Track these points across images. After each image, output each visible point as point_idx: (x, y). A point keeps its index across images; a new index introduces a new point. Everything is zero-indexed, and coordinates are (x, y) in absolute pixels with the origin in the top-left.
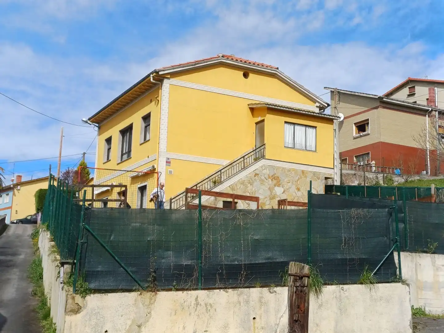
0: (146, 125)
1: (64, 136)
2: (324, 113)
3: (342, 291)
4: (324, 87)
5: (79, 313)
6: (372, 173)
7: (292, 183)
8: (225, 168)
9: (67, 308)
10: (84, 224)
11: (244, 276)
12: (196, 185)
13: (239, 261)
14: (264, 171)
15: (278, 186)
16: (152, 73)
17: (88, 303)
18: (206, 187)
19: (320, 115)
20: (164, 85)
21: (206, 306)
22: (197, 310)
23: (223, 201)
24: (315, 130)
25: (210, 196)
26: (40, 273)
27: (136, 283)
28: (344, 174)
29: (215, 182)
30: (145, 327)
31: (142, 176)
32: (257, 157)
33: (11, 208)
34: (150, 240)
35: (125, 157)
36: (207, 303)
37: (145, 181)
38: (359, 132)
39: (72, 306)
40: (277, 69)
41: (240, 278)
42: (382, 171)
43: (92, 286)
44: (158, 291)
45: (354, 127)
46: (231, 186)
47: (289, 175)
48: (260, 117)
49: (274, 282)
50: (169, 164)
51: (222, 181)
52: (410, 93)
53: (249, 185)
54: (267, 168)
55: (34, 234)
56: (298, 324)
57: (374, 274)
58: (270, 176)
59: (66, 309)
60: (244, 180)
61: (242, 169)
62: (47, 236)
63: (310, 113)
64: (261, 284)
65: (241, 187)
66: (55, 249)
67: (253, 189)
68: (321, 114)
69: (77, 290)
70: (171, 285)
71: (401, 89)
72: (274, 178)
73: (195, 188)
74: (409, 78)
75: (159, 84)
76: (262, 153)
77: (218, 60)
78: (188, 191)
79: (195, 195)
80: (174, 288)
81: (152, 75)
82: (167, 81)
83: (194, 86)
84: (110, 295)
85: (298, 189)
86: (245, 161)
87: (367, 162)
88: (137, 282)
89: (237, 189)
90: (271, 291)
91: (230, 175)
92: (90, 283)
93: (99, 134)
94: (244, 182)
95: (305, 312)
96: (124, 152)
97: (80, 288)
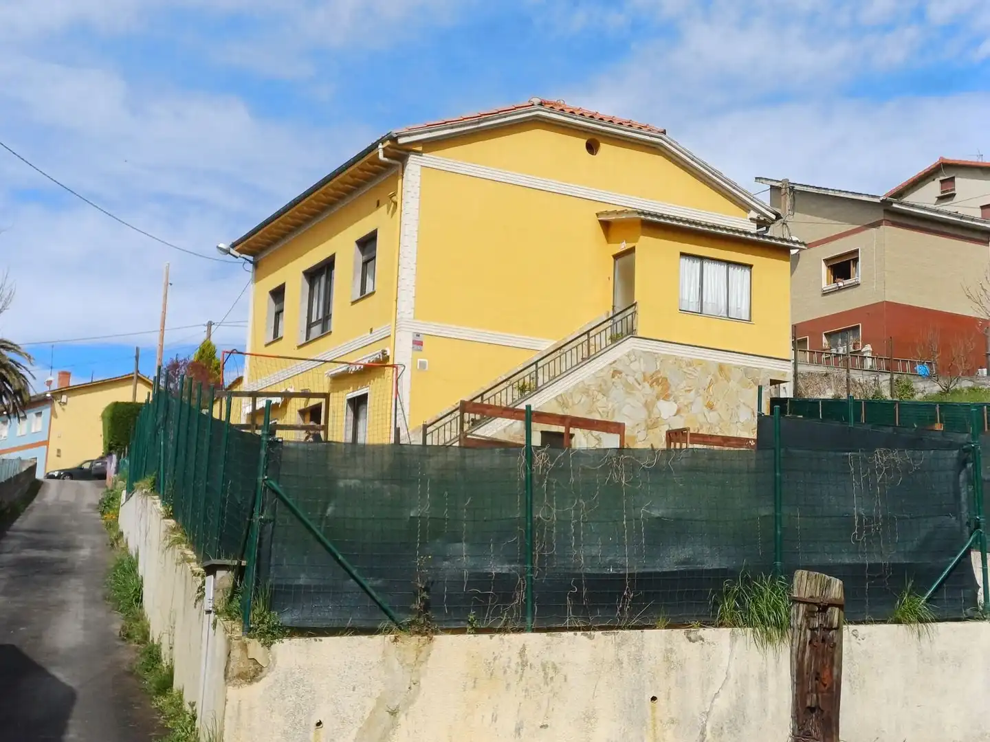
0: (365, 258)
1: (171, 284)
2: (768, 234)
3: (854, 638)
4: (756, 178)
5: (257, 681)
6: (865, 373)
7: (697, 392)
8: (546, 356)
9: (230, 670)
10: (266, 477)
11: (630, 600)
12: (482, 395)
13: (617, 567)
14: (634, 366)
15: (663, 399)
16: (382, 141)
17: (279, 659)
18: (504, 399)
19: (761, 239)
20: (410, 168)
21: (544, 670)
22: (523, 679)
23: (542, 432)
24: (747, 272)
25: (514, 420)
26: (136, 590)
27: (383, 614)
28: (802, 374)
29: (522, 389)
30: (406, 715)
31: (357, 373)
32: (619, 331)
33: (46, 443)
34: (415, 515)
35: (316, 330)
36: (547, 663)
37: (364, 385)
38: (834, 279)
39: (242, 666)
40: (662, 132)
41: (621, 606)
42: (887, 369)
43: (286, 619)
44: (436, 633)
45: (824, 269)
46: (559, 399)
47: (690, 374)
48: (624, 243)
49: (697, 616)
50: (419, 347)
51: (539, 385)
52: (942, 193)
53: (600, 396)
54: (641, 357)
55: (105, 502)
56: (817, 717)
57: (928, 601)
58: (648, 375)
59: (226, 670)
60: (589, 385)
61: (583, 359)
62: (154, 506)
63: (737, 234)
64: (667, 620)
65: (582, 401)
66: (178, 535)
67: (610, 405)
68: (764, 237)
69: (251, 629)
70: (464, 620)
71: (923, 183)
72: (657, 380)
73: (478, 401)
74: (941, 158)
75: (398, 165)
76: (630, 324)
77: (530, 112)
78: (464, 407)
79: (478, 417)
80: (470, 628)
81: (383, 144)
82: (415, 159)
83: (480, 171)
84: (327, 641)
85: (711, 407)
86: (592, 341)
87: (854, 348)
88: (386, 612)
89: (574, 404)
90: (692, 636)
91: (558, 373)
92: (281, 613)
93: (256, 279)
94: (588, 389)
95: (833, 688)
96: (314, 320)
97: (258, 625)
